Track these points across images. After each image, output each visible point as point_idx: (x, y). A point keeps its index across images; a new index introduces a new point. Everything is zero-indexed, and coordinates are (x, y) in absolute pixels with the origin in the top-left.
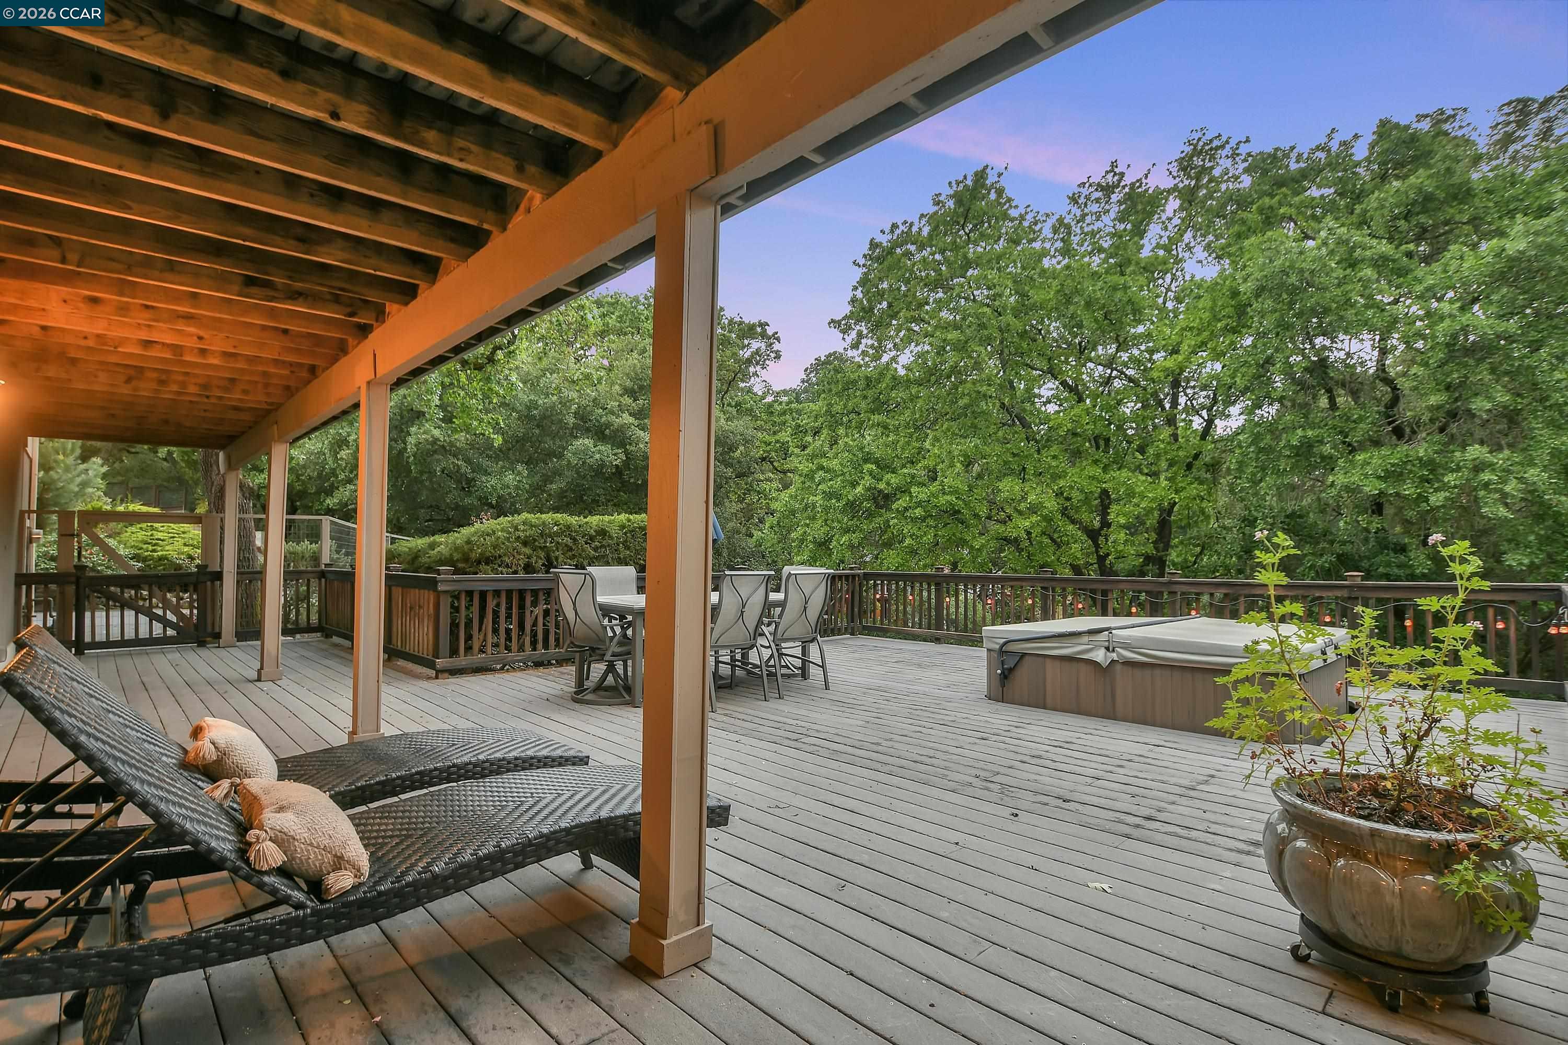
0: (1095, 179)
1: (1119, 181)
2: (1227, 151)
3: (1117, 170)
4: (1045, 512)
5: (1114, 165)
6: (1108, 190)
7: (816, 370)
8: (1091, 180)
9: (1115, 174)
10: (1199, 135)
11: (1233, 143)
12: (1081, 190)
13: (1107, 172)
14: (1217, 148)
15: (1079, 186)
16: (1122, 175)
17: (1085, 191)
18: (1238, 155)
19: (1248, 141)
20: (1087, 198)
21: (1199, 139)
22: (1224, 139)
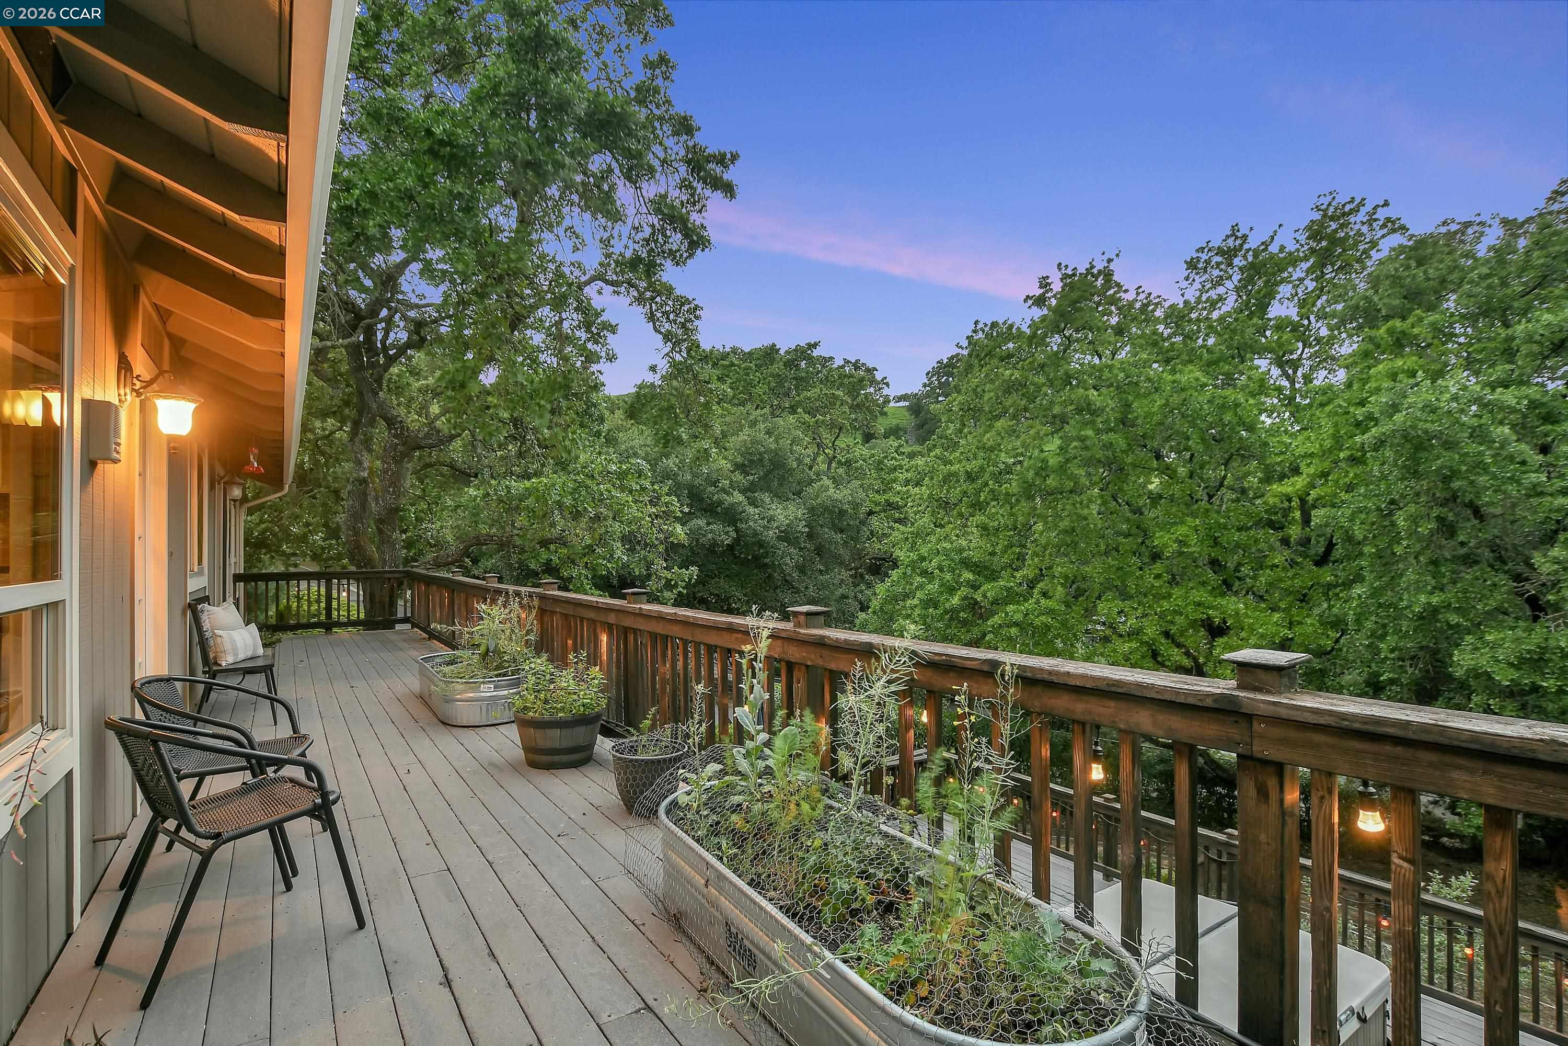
0: (1216, 243)
1: (1241, 245)
2: (1361, 216)
3: (1239, 234)
4: (1145, 638)
5: (1235, 228)
6: (1229, 254)
7: (939, 373)
8: (1210, 245)
9: (1237, 238)
10: (1329, 198)
11: (1368, 207)
12: (1200, 255)
13: (1228, 237)
14: (1351, 212)
15: (1198, 251)
16: (1245, 237)
17: (1204, 257)
18: (1375, 220)
19: (1386, 204)
20: (1208, 262)
21: (1329, 205)
22: (1357, 201)
